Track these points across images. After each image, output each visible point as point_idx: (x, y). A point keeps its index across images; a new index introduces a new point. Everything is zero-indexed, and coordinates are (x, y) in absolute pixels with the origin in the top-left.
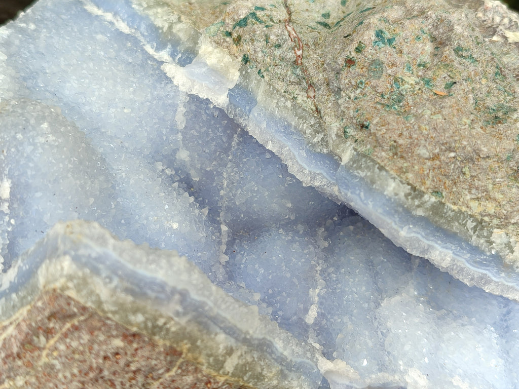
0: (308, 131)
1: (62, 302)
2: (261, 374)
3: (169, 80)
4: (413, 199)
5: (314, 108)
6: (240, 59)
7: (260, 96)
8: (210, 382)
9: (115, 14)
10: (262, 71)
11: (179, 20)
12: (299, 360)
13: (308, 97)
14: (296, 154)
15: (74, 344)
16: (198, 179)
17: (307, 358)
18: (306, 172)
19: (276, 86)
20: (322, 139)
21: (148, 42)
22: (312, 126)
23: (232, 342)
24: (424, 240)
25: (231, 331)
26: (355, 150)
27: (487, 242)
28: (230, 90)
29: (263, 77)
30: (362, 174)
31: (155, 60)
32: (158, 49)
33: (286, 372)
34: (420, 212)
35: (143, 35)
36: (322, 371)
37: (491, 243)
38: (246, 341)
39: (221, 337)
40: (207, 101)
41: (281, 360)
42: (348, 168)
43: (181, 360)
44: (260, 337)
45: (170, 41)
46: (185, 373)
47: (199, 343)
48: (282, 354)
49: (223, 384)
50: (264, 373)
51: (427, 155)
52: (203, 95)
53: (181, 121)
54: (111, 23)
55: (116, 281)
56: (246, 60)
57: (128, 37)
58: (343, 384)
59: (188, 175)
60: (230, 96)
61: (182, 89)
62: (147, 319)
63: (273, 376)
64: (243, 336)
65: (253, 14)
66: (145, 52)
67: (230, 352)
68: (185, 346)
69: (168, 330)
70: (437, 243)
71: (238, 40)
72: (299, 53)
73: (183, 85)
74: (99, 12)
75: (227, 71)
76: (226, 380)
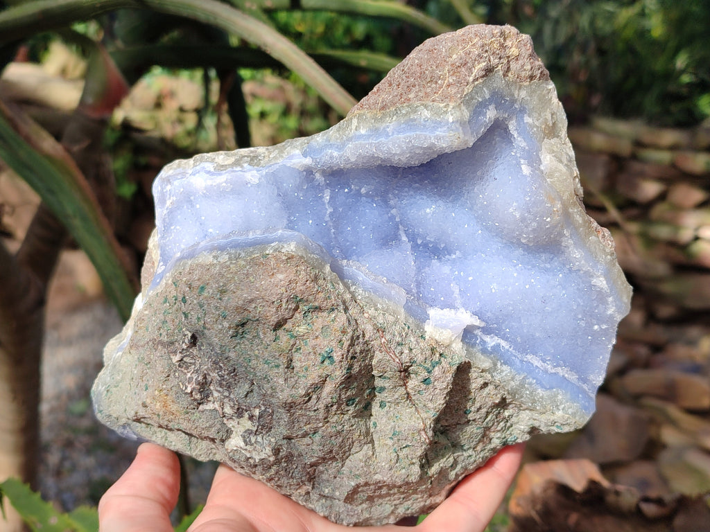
0: (361, 291)
6: (427, 338)
7: (402, 311)
9: (546, 371)
14: (364, 277)
19: (392, 317)
21: (508, 350)
23: (358, 133)
28: (429, 319)
29: (405, 324)
32: (498, 345)
35: (515, 356)
39: (363, 132)
40: (442, 308)
45: (491, 353)
47: (373, 121)
52: (446, 311)
60: (428, 315)
61: (462, 310)
66: (507, 340)
67: (357, 128)
68: (379, 115)
69: (390, 116)
71: (433, 350)
72: (383, 340)
75: (434, 329)
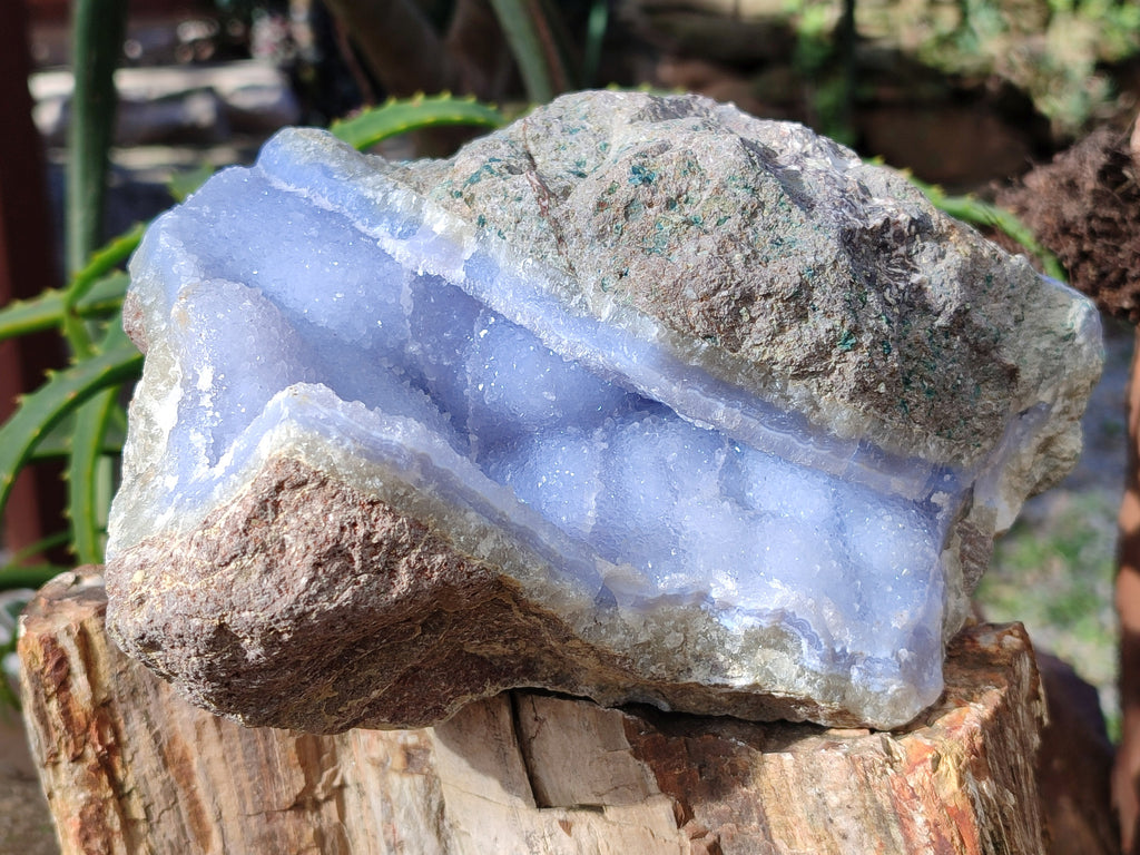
0: (564, 294)
1: (291, 469)
2: (524, 566)
3: (390, 258)
4: (681, 346)
5: (567, 266)
6: (475, 221)
7: (502, 261)
8: (462, 564)
9: (312, 189)
10: (503, 231)
11: (395, 187)
12: (572, 558)
13: (560, 254)
14: (551, 323)
15: (307, 516)
16: (434, 379)
17: (581, 556)
18: (565, 342)
19: (521, 246)
20: (580, 300)
21: (359, 218)
22: (566, 287)
23: (485, 522)
24: (703, 398)
25: (483, 509)
26: (615, 302)
27: (782, 397)
28: (466, 261)
29: (504, 238)
30: (623, 326)
31: (369, 237)
32: (371, 225)
33: (556, 570)
34: (694, 362)
35: (351, 210)
36: (602, 575)
37: (788, 398)
38: (502, 523)
39: (472, 515)
40: (439, 279)
41: (548, 554)
42: (608, 323)
43: (427, 536)
44: (522, 524)
45: (386, 214)
46: (433, 551)
47: (446, 518)
48: (549, 547)
49: (478, 569)
50: (528, 566)
51: (694, 297)
53: (407, 303)
54: (309, 200)
55: (348, 443)
56: (482, 222)
57: (332, 214)
58: (631, 595)
59: (421, 375)
60: (466, 268)
61: (404, 266)
62: (385, 485)
63: (539, 572)
64: (498, 517)
65: (488, 167)
66: (354, 230)
67: (483, 533)
68: (431, 520)
69: (409, 501)
70: (718, 400)
71: (469, 201)
72: (545, 203)
73: (407, 261)
74: (291, 188)
75: (460, 238)
76: (482, 564)
